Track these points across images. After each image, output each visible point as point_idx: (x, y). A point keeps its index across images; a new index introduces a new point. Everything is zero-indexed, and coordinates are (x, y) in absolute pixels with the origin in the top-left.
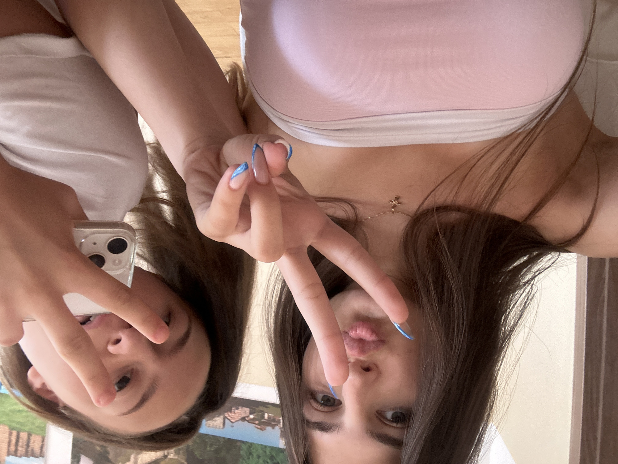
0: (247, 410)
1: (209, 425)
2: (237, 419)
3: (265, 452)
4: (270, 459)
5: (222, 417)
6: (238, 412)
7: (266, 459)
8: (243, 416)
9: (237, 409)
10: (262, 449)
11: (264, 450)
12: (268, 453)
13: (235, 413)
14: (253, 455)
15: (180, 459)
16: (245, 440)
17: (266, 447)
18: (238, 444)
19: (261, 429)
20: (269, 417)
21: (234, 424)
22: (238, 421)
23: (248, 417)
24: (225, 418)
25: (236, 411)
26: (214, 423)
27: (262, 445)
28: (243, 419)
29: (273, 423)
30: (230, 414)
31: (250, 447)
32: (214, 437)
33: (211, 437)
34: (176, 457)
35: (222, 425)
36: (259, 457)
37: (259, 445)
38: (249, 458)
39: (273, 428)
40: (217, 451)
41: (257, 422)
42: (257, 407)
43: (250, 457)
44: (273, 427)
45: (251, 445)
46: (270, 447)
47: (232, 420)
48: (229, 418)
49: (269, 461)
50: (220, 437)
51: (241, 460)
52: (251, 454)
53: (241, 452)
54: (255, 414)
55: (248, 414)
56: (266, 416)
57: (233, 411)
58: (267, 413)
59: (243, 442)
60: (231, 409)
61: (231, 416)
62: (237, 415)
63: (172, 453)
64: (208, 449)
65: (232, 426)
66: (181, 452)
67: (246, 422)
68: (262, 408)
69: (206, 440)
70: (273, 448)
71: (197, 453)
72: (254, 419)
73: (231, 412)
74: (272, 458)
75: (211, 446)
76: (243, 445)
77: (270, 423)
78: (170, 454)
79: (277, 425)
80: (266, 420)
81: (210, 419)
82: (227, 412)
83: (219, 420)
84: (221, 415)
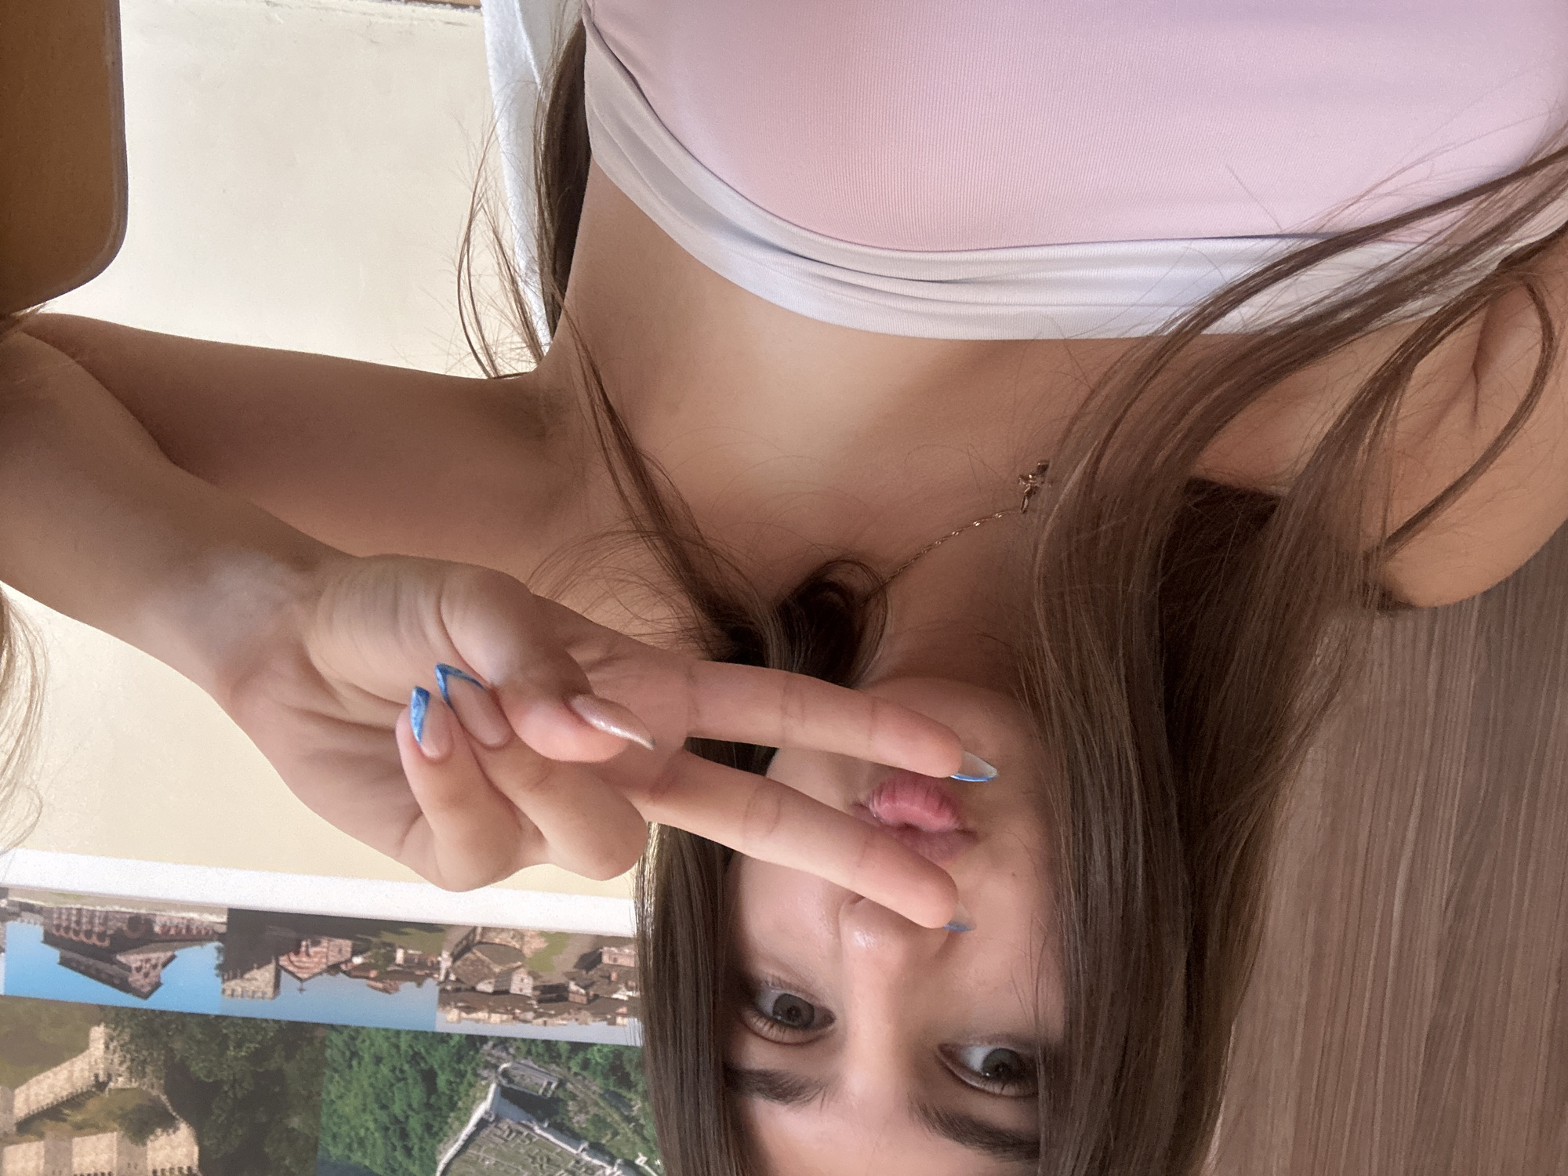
0: (346, 945)
1: (233, 991)
2: (317, 970)
3: (397, 1047)
4: (408, 1062)
5: (271, 967)
6: (316, 953)
7: (398, 1065)
8: (332, 960)
9: (316, 943)
10: (387, 1039)
11: (393, 1040)
12: (403, 1046)
13: (308, 955)
14: (361, 1059)
15: (144, 1088)
16: (338, 1021)
17: (398, 1033)
18: (319, 1033)
19: (385, 990)
20: (408, 959)
21: (305, 985)
22: (320, 973)
23: (350, 960)
24: (279, 969)
25: (312, 950)
26: (246, 984)
27: (386, 1030)
28: (334, 969)
29: (418, 973)
30: (293, 958)
31: (353, 1039)
32: (247, 1020)
33: (240, 1022)
34: (135, 1085)
35: (270, 991)
36: (378, 1060)
37: (378, 1030)
38: (350, 1067)
39: (419, 985)
40: (258, 1056)
41: (373, 974)
42: (376, 934)
43: (354, 1063)
44: (419, 981)
45: (354, 1034)
46: (408, 1032)
47: (300, 975)
48: (291, 968)
49: (406, 1067)
50: (266, 1021)
51: (328, 1072)
52: (354, 1054)
53: (328, 1052)
54: (369, 953)
55: (348, 955)
56: (400, 955)
57: (303, 949)
58: (401, 947)
59: (332, 1027)
60: (299, 946)
61: (296, 964)
62: (316, 960)
63: (120, 1075)
64: (231, 1053)
65: (301, 990)
66: (149, 1069)
67: (341, 975)
68: (388, 937)
69: (225, 1031)
70: (417, 1035)
71: (197, 1068)
72: (363, 967)
73: (297, 953)
74: (415, 1058)
75: (239, 1046)
76: (334, 1036)
77: (413, 973)
78: (114, 1079)
79: (430, 975)
80: (399, 965)
81: (235, 977)
82: (286, 952)
83: (262, 977)
84: (269, 962)
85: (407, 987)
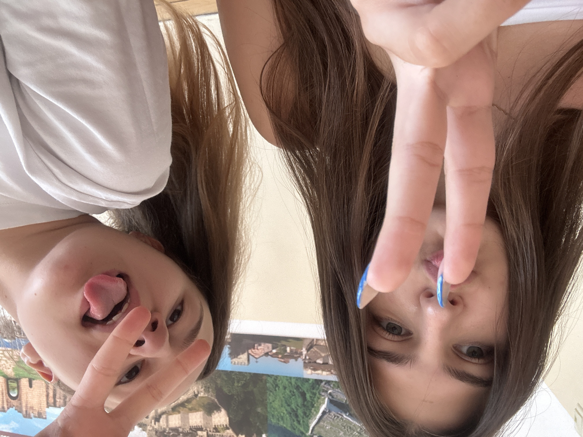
0: (270, 345)
1: (235, 362)
2: (261, 355)
3: (291, 383)
4: (295, 389)
5: (246, 354)
6: (261, 349)
7: (292, 390)
8: (266, 351)
9: (260, 345)
10: (287, 380)
11: (289, 381)
12: (293, 383)
13: (257, 349)
14: (279, 387)
15: (209, 396)
17: (291, 378)
18: (264, 377)
19: (284, 362)
20: (291, 350)
21: (258, 360)
22: (262, 356)
23: (271, 351)
24: (249, 355)
25: (259, 348)
26: (239, 360)
27: (287, 377)
28: (267, 354)
29: (295, 356)
30: (253, 351)
31: (276, 380)
32: (240, 373)
33: (238, 373)
34: (206, 395)
35: (246, 362)
36: (285, 388)
37: (284, 377)
38: (276, 390)
39: (296, 360)
40: (245, 386)
41: (280, 356)
42: (279, 342)
43: (277, 388)
44: (296, 359)
45: (276, 378)
46: (294, 378)
47: (256, 357)
48: (253, 354)
49: (295, 391)
50: (246, 373)
51: (268, 392)
52: (277, 385)
53: (268, 385)
54: (278, 349)
55: (270, 349)
56: (288, 349)
57: (256, 347)
58: (289, 346)
59: (268, 375)
60: (254, 346)
62: (260, 351)
63: (202, 392)
64: (236, 384)
65: (257, 362)
66: (210, 390)
67: (269, 357)
68: (284, 343)
69: (233, 377)
70: (297, 379)
71: (225, 390)
72: (277, 354)
73: (254, 348)
74: (298, 388)
75: (238, 382)
76: (269, 379)
77: (293, 356)
78: (200, 393)
79: (299, 357)
80: (288, 353)
81: (235, 358)
82: (250, 349)
83: (243, 357)
84: (245, 352)
85: (292, 361)
